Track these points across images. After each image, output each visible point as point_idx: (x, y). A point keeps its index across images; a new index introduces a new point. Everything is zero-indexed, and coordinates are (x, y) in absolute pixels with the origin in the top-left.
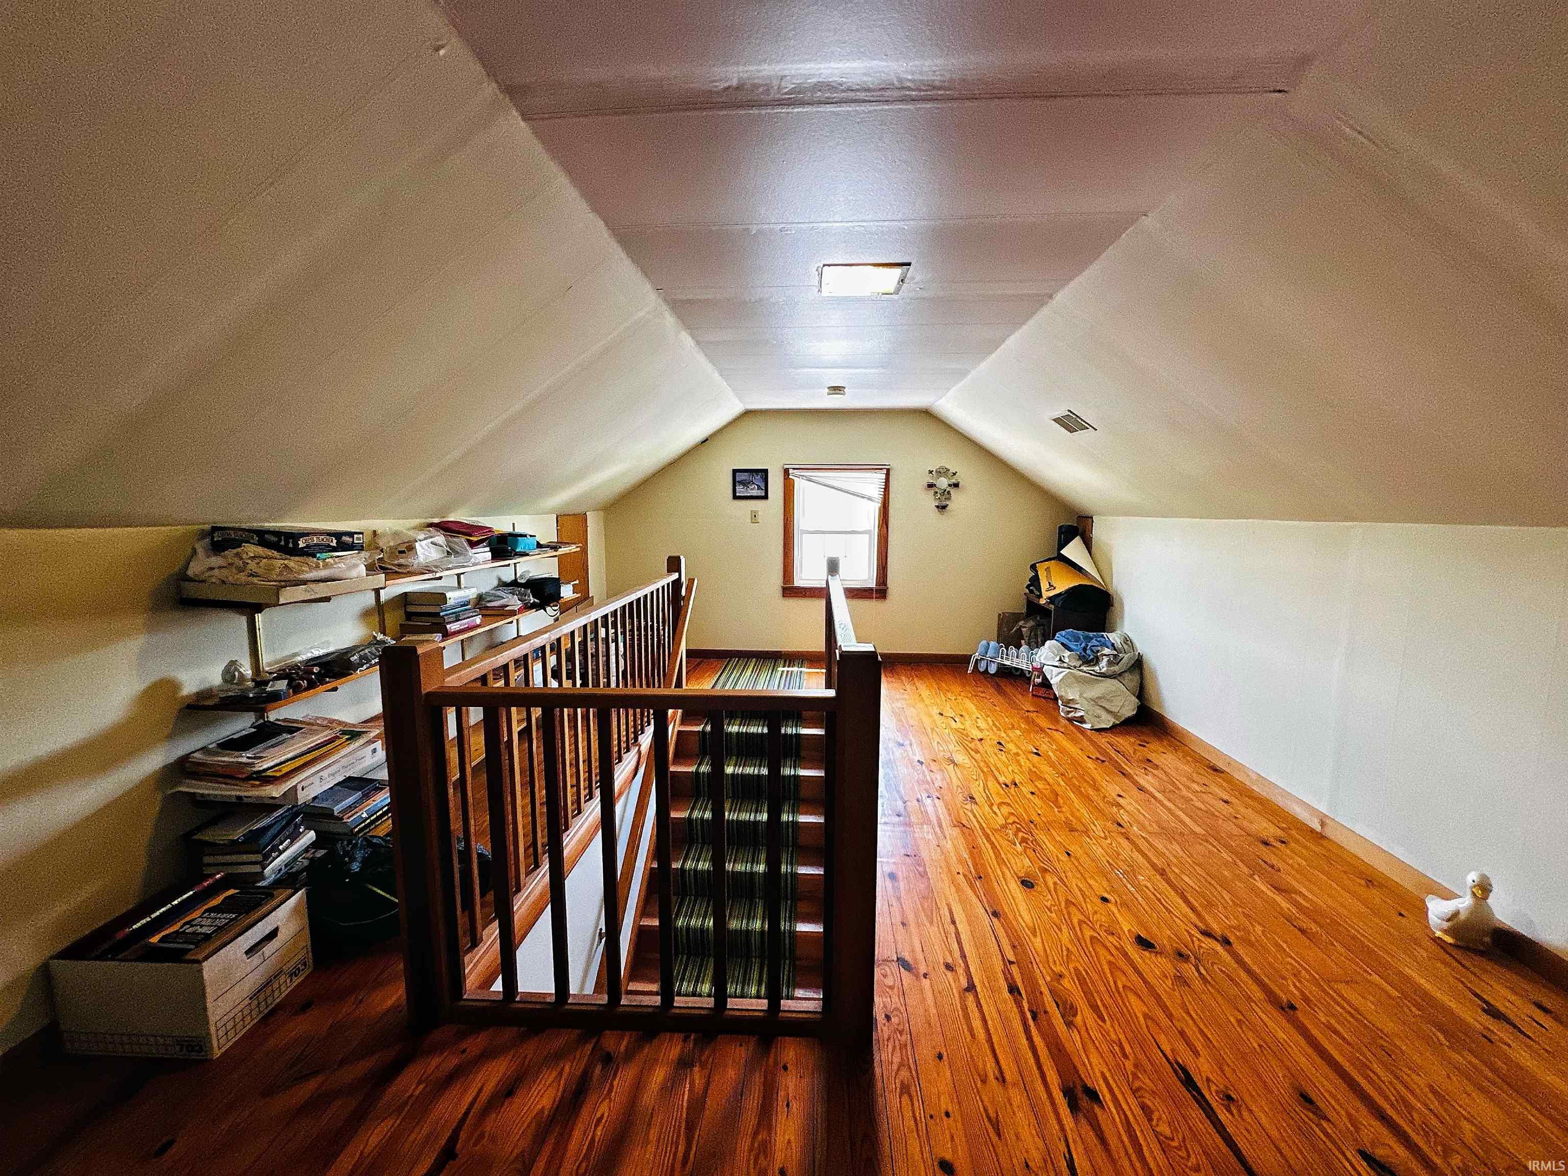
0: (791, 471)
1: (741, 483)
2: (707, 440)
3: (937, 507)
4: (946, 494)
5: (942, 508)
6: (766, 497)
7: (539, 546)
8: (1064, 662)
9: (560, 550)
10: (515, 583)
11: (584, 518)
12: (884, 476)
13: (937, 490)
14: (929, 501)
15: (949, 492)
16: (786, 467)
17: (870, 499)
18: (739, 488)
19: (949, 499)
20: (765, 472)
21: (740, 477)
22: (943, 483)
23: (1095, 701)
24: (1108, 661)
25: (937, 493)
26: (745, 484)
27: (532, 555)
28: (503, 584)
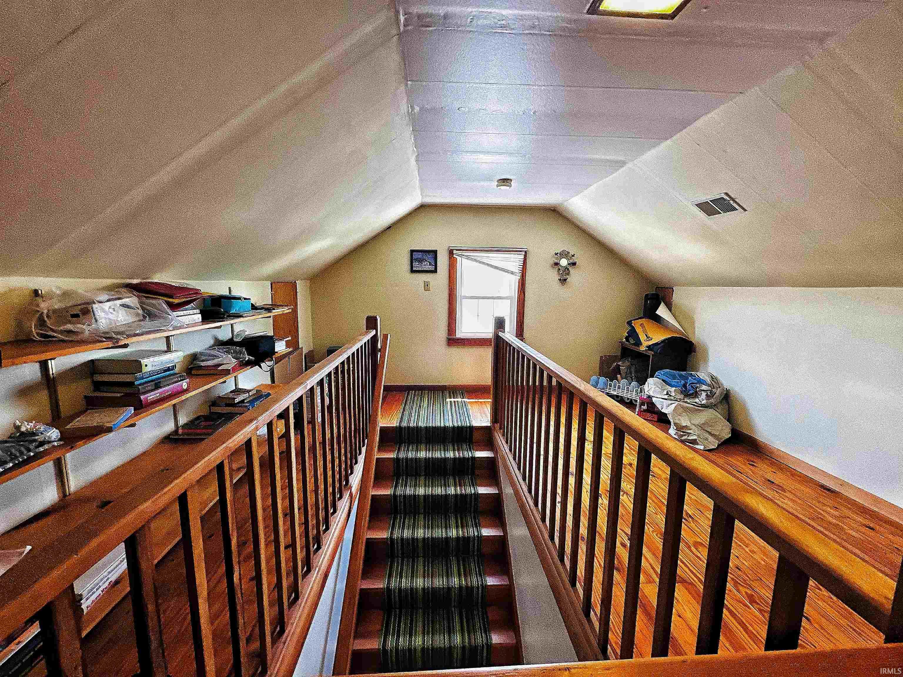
0: (455, 252)
1: (416, 260)
2: (390, 227)
3: (560, 280)
4: (566, 271)
5: (563, 281)
6: (435, 271)
7: (254, 307)
8: (671, 396)
9: (274, 311)
10: (230, 342)
11: (294, 286)
12: (522, 257)
13: (560, 268)
14: (554, 276)
15: (568, 269)
16: (451, 248)
17: (512, 273)
18: (416, 264)
19: (568, 274)
20: (435, 252)
21: (416, 256)
22: (564, 262)
23: (702, 427)
24: (707, 395)
25: (560, 269)
26: (420, 261)
27: (245, 317)
28: (219, 343)
